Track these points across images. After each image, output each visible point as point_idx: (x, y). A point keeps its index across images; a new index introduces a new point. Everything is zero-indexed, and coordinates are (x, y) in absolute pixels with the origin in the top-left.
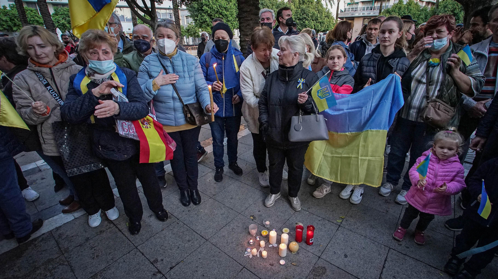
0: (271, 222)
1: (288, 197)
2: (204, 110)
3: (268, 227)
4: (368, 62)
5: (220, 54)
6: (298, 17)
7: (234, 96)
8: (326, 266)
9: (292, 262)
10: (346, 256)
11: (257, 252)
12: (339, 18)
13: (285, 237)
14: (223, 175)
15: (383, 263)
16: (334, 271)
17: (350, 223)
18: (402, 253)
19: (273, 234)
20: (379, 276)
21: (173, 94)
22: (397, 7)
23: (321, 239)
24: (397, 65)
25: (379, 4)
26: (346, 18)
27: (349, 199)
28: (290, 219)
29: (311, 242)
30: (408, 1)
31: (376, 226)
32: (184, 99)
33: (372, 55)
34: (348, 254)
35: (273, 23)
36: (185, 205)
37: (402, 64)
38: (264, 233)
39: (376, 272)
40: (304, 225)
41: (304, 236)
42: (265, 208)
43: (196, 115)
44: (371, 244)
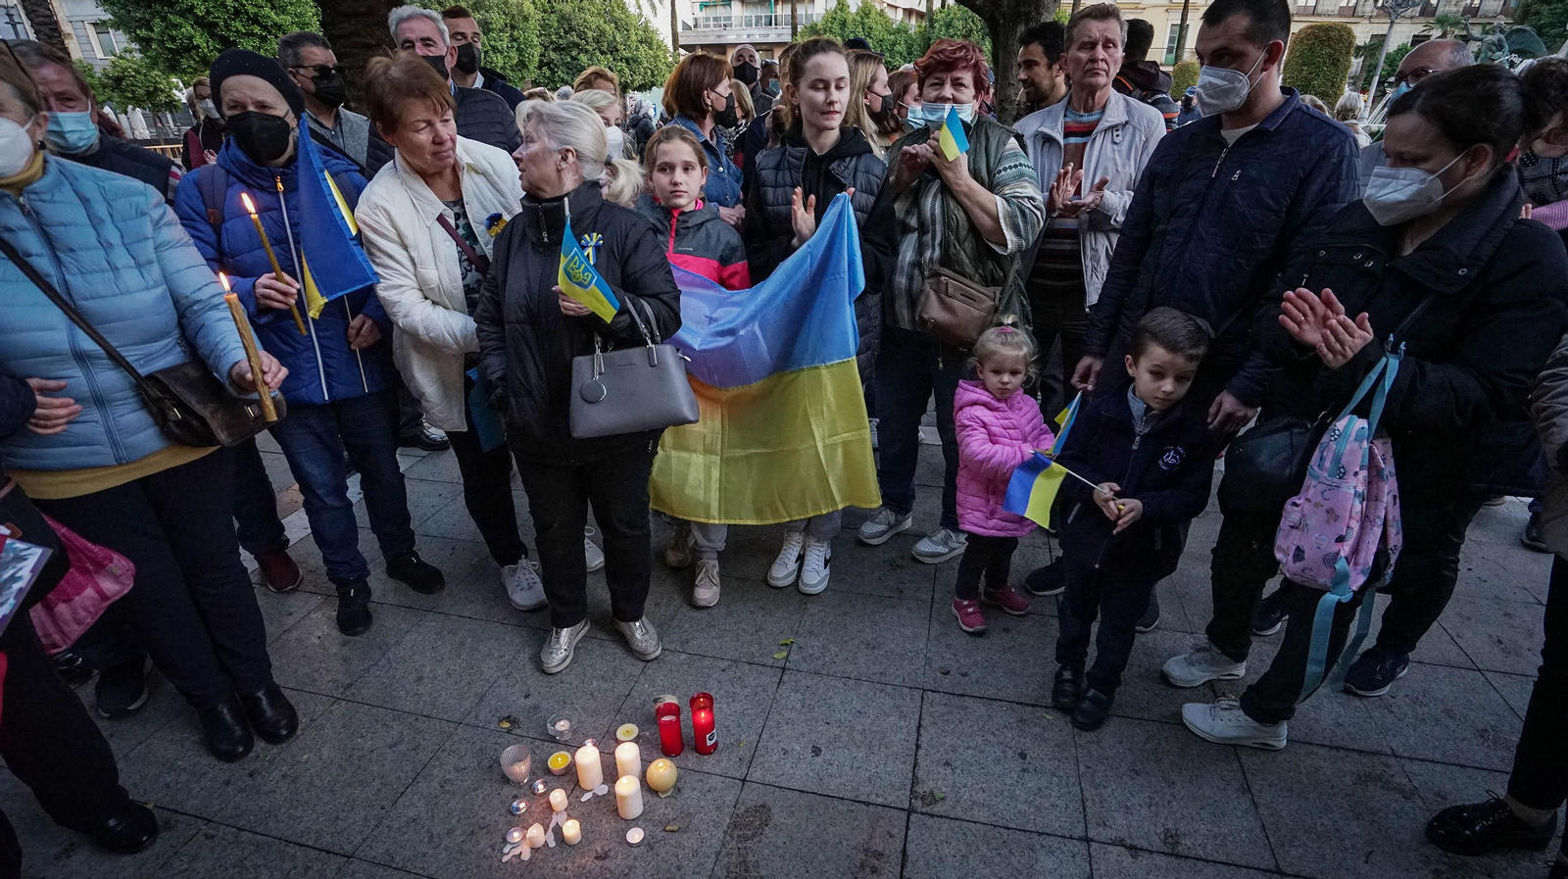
0: (574, 722)
1: (612, 626)
2: (227, 383)
3: (567, 738)
4: (777, 174)
5: (261, 172)
6: (552, 42)
7: (355, 323)
8: (769, 800)
9: (663, 824)
10: (817, 751)
11: (546, 831)
12: (683, 47)
13: (628, 753)
14: (371, 606)
15: (915, 737)
16: (791, 806)
17: (811, 652)
18: (954, 694)
19: (588, 756)
20: (910, 775)
21: (72, 340)
22: (835, 19)
23: (739, 726)
24: (854, 177)
25: (787, 10)
26: (703, 46)
27: (796, 584)
28: (633, 693)
29: (709, 743)
30: (860, 5)
31: (879, 640)
32: (131, 355)
33: (784, 154)
34: (822, 743)
35: (449, 57)
36: (229, 757)
37: (867, 172)
38: (558, 761)
39: (901, 766)
40: (679, 698)
41: (687, 731)
42: (545, 679)
43: (209, 410)
44: (875, 694)
